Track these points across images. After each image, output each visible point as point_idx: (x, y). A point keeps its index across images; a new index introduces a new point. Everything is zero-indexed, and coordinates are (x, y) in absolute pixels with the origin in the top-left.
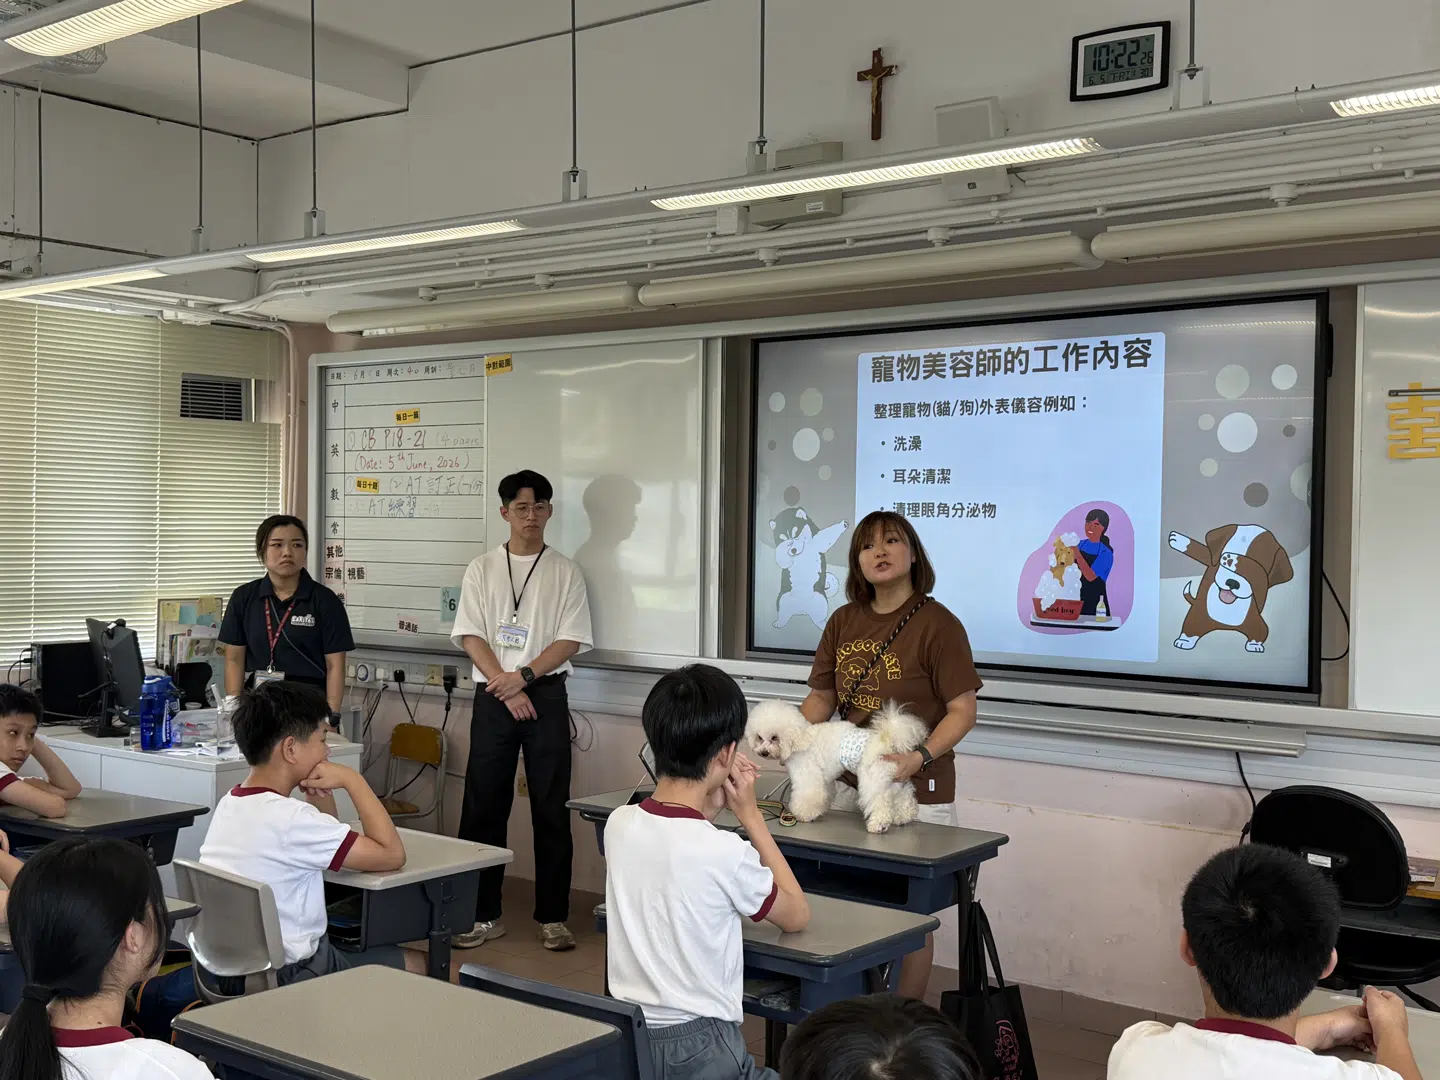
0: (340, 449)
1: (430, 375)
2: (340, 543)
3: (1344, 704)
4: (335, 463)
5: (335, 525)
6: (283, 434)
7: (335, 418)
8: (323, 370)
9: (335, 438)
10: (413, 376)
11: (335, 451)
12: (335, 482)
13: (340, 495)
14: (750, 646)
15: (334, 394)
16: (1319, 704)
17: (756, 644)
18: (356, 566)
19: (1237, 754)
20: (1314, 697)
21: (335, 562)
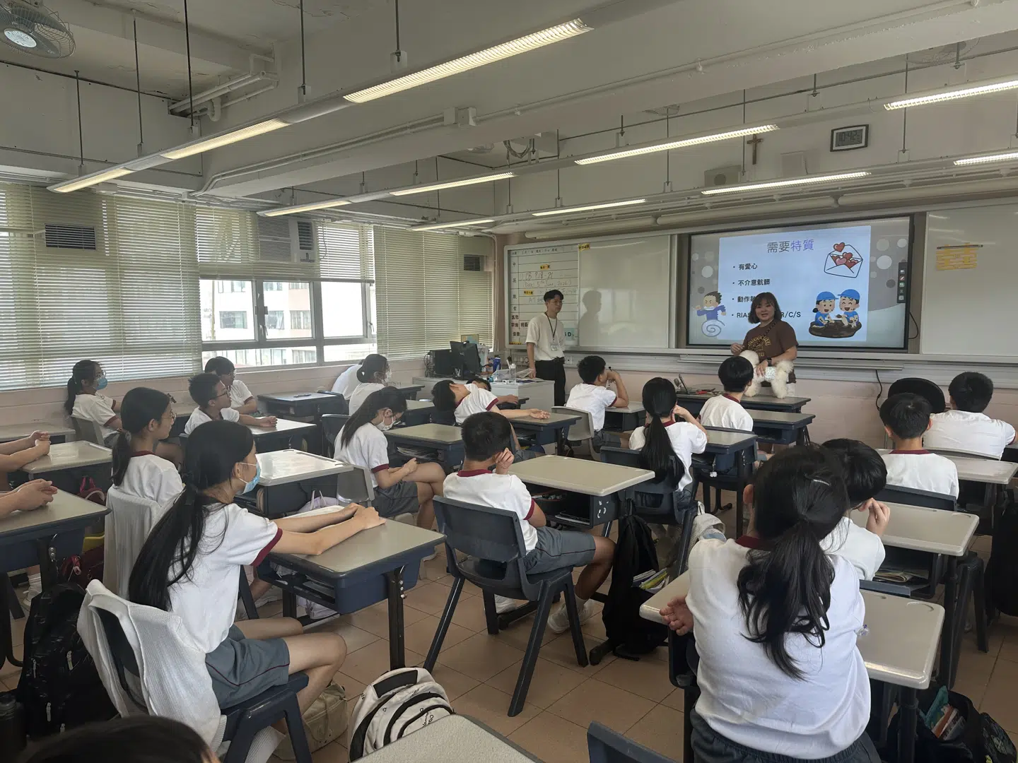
0: (517, 280)
1: (555, 252)
2: (517, 314)
3: (917, 351)
4: (515, 285)
5: (515, 308)
6: (493, 275)
7: (514, 269)
8: (509, 251)
9: (514, 276)
10: (547, 252)
11: (515, 281)
12: (515, 292)
13: (517, 296)
14: (688, 343)
15: (514, 260)
16: (907, 353)
17: (690, 343)
18: (524, 322)
19: (876, 371)
20: (906, 351)
21: (515, 321)
